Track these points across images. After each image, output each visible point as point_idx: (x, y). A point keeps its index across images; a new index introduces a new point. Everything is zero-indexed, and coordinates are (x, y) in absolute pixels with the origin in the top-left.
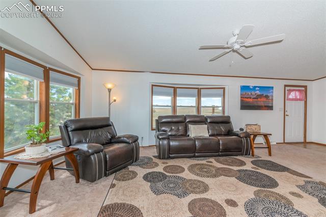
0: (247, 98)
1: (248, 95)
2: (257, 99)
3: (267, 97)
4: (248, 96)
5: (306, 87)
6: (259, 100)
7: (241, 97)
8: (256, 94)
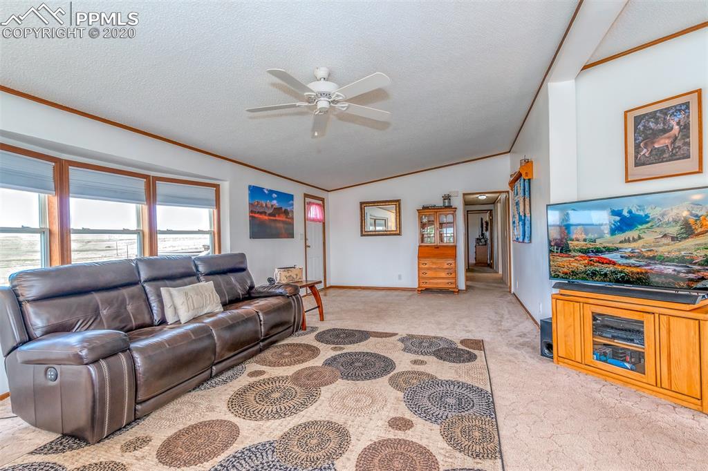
0: (261, 213)
1: (262, 206)
2: (275, 216)
3: (286, 212)
4: (262, 210)
5: (323, 200)
6: (277, 218)
7: (252, 212)
8: (272, 206)
